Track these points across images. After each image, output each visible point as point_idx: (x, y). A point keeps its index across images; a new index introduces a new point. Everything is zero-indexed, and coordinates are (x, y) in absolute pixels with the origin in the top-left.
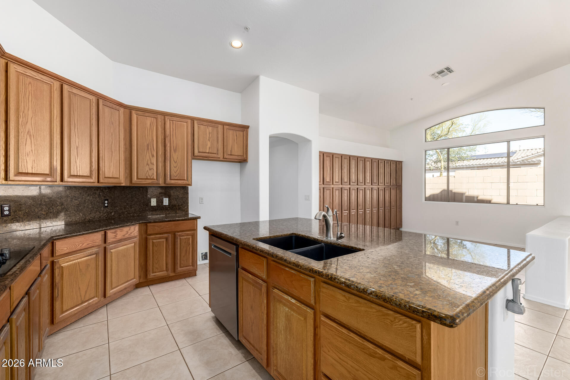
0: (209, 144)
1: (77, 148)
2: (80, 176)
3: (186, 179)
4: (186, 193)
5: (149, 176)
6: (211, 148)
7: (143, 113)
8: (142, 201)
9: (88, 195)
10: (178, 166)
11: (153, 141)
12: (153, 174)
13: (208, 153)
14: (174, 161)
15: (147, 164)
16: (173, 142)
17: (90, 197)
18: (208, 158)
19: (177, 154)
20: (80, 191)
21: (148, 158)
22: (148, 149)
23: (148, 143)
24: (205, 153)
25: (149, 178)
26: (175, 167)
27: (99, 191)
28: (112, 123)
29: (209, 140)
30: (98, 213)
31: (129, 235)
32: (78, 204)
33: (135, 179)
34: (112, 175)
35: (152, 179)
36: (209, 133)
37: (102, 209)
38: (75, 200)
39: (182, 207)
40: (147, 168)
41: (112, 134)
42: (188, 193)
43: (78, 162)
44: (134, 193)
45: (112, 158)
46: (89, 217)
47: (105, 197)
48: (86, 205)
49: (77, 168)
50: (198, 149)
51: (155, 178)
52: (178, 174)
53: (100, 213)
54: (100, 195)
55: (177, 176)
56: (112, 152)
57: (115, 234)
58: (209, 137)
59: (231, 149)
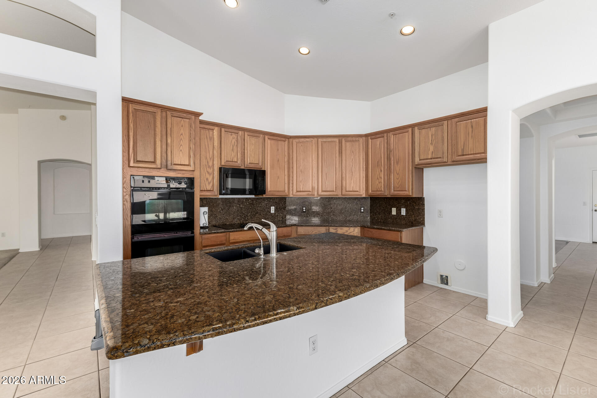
0: (431, 148)
1: (326, 174)
2: (328, 191)
3: (407, 190)
4: (422, 204)
5: (379, 188)
6: (434, 153)
7: (375, 136)
8: (386, 210)
9: (348, 203)
10: (400, 177)
11: (381, 157)
12: (381, 186)
13: (431, 159)
14: (397, 173)
15: (378, 179)
16: (396, 155)
17: (350, 205)
18: (431, 165)
19: (399, 166)
20: (342, 201)
21: (378, 173)
22: (378, 165)
23: (378, 161)
24: (427, 159)
25: (378, 190)
26: (397, 179)
27: (356, 201)
28: (353, 152)
29: (432, 144)
30: (356, 216)
31: (349, 233)
32: (341, 209)
33: (370, 191)
34: (353, 189)
35: (381, 191)
36: (432, 135)
37: (359, 213)
38: (339, 206)
39: (418, 219)
40: (377, 182)
41: (352, 160)
42: (424, 205)
43: (327, 182)
44: (381, 202)
45: (352, 177)
46: (349, 218)
47: (361, 205)
48: (347, 210)
49: (326, 186)
50: (419, 157)
51: (383, 190)
52: (400, 185)
53: (357, 216)
54: (357, 203)
55: (399, 187)
56: (352, 173)
57: (336, 231)
58: (432, 140)
59: (462, 148)
